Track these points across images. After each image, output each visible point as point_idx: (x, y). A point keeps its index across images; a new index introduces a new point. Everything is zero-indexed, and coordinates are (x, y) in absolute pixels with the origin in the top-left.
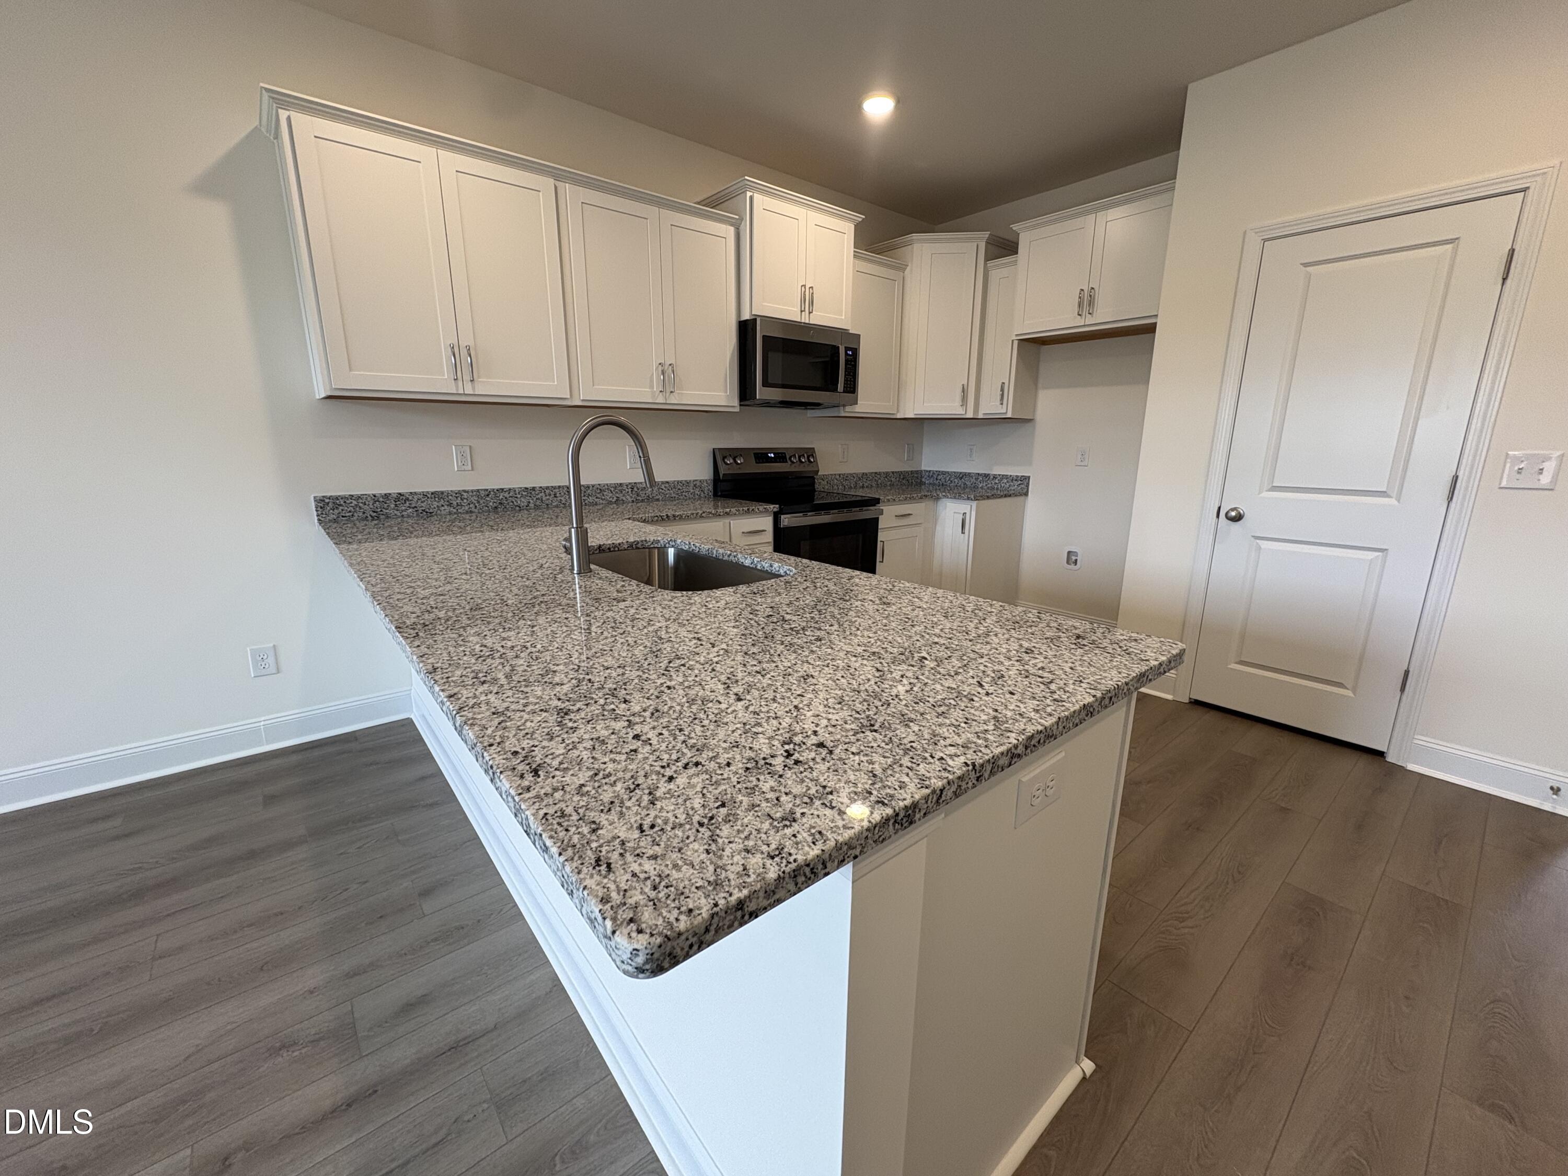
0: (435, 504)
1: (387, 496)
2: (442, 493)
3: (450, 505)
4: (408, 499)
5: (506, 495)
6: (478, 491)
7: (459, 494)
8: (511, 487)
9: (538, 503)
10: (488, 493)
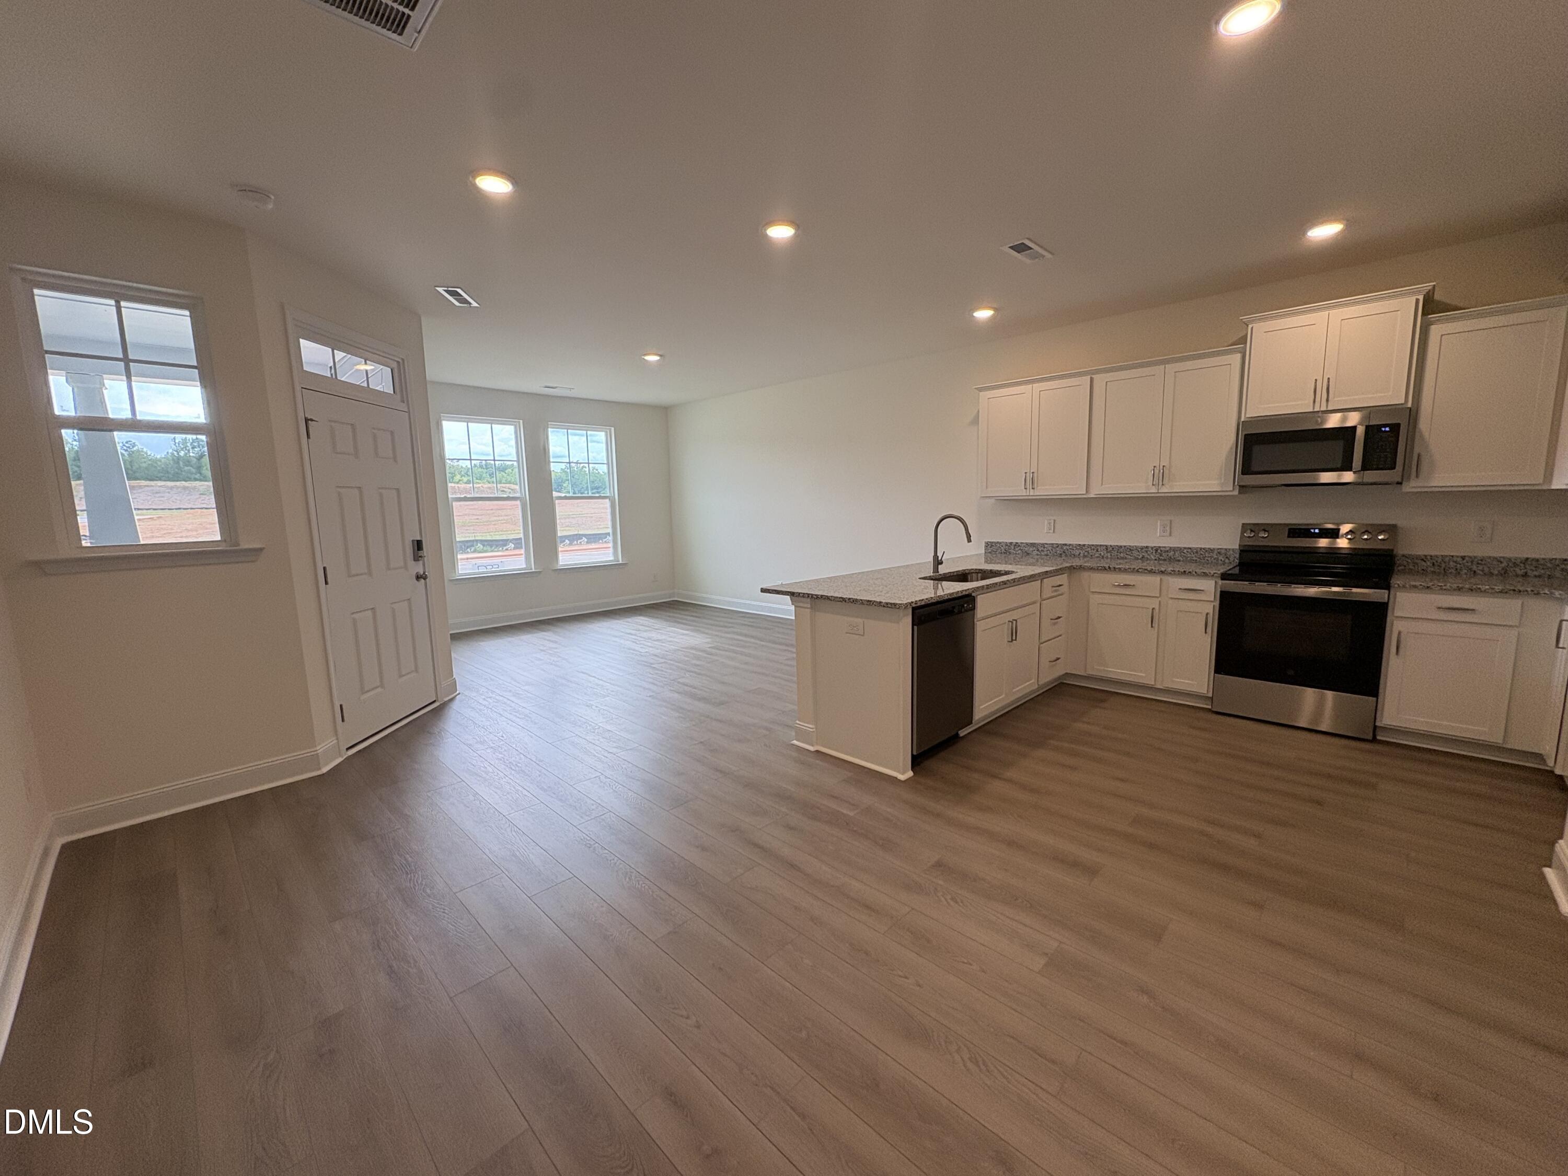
0: (1031, 549)
1: (1011, 543)
2: (1035, 543)
3: (1038, 550)
4: (1019, 546)
5: (1068, 547)
6: (1052, 544)
7: (1043, 545)
8: (1071, 543)
9: (1086, 554)
10: (1058, 545)
